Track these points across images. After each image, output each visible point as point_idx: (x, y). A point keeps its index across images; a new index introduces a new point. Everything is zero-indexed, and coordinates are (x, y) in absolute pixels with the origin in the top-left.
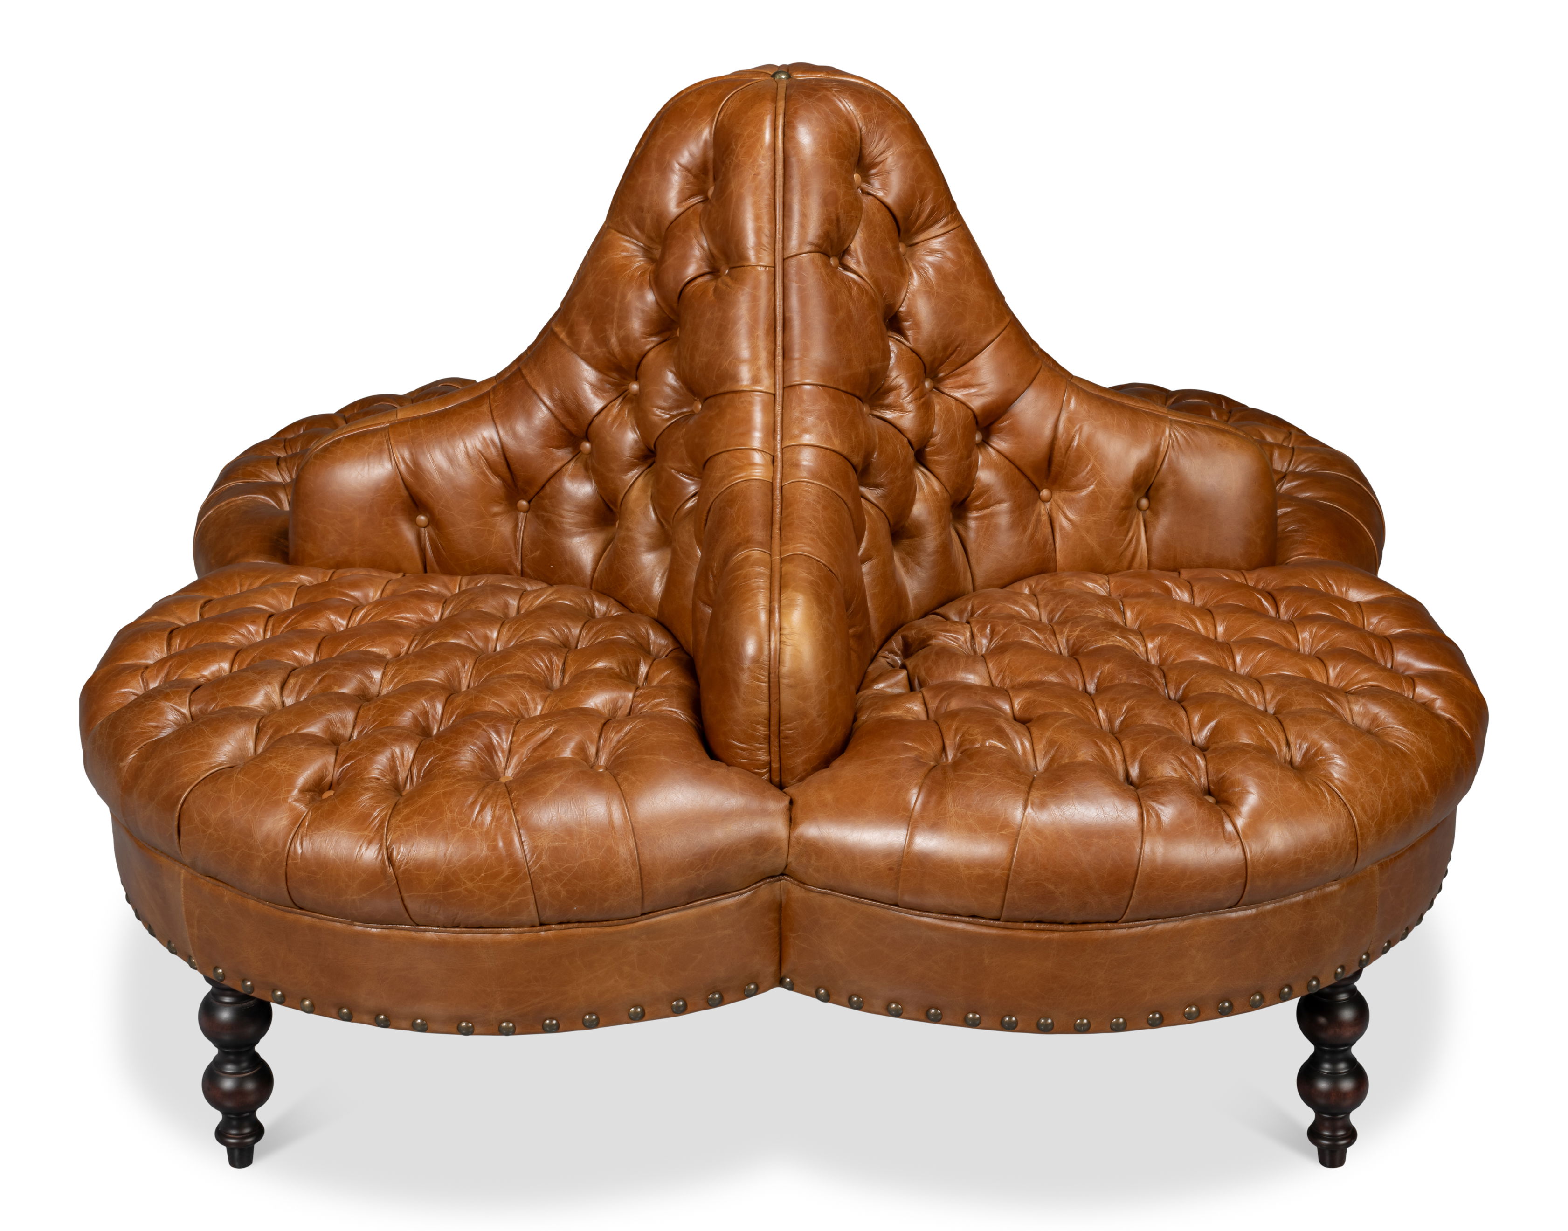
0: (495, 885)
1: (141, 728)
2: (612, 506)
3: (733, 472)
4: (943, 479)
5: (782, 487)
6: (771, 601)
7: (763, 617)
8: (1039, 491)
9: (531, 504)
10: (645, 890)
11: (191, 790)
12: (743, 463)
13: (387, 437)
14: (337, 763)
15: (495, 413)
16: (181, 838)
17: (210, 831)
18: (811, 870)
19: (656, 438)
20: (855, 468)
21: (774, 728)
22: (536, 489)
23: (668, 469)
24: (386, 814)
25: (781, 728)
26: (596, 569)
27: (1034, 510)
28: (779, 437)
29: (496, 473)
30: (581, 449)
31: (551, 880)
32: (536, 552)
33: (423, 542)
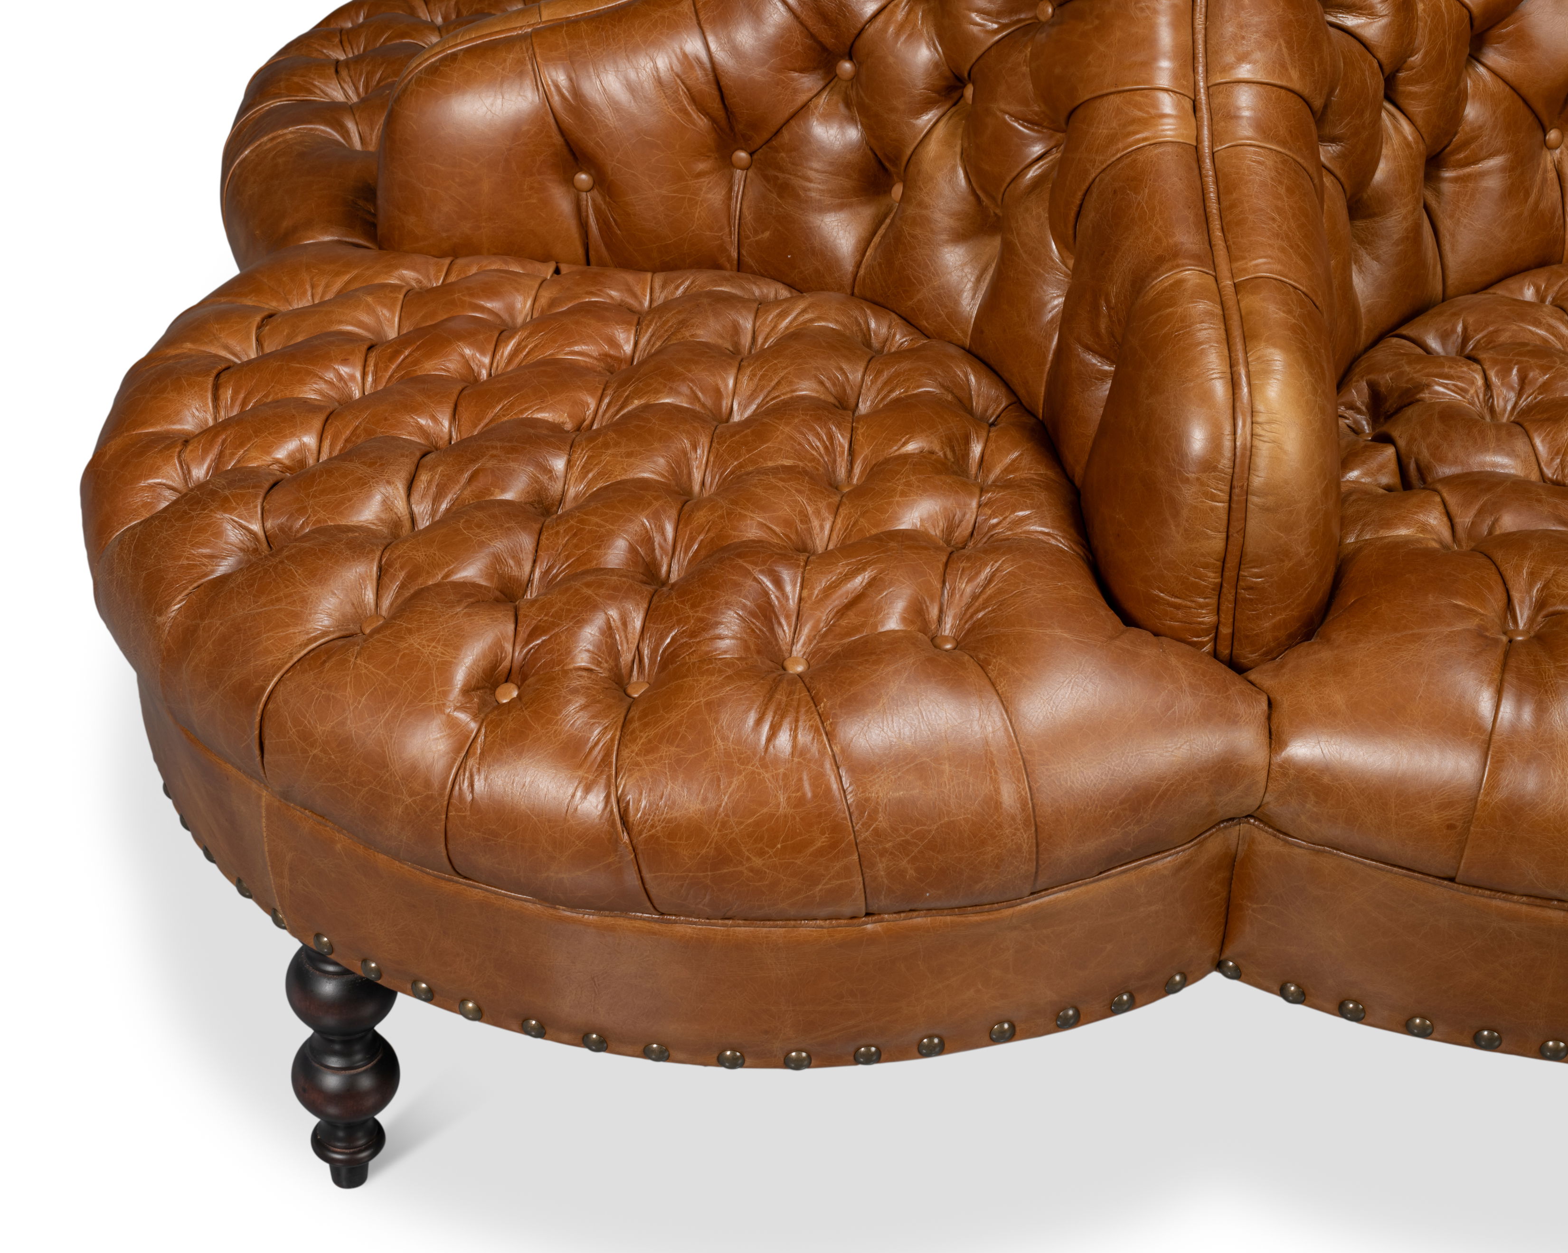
0: (798, 862)
1: (188, 558)
2: (887, 165)
3: (1131, 128)
4: (1420, 122)
5: (1213, 154)
6: (1232, 365)
7: (1220, 389)
8: (1545, 132)
9: (755, 157)
10: (1041, 862)
11: (279, 680)
12: (1148, 113)
13: (530, 52)
14: (518, 640)
15: (703, 16)
16: (266, 756)
17: (315, 752)
18: (1303, 818)
19: (974, 60)
20: (1313, 113)
21: (1230, 574)
22: (766, 136)
23: (999, 114)
24: (612, 739)
25: (1242, 573)
26: (861, 262)
27: (1539, 165)
28: (1201, 69)
29: (702, 110)
30: (838, 72)
31: (891, 853)
32: (763, 233)
33: (584, 214)
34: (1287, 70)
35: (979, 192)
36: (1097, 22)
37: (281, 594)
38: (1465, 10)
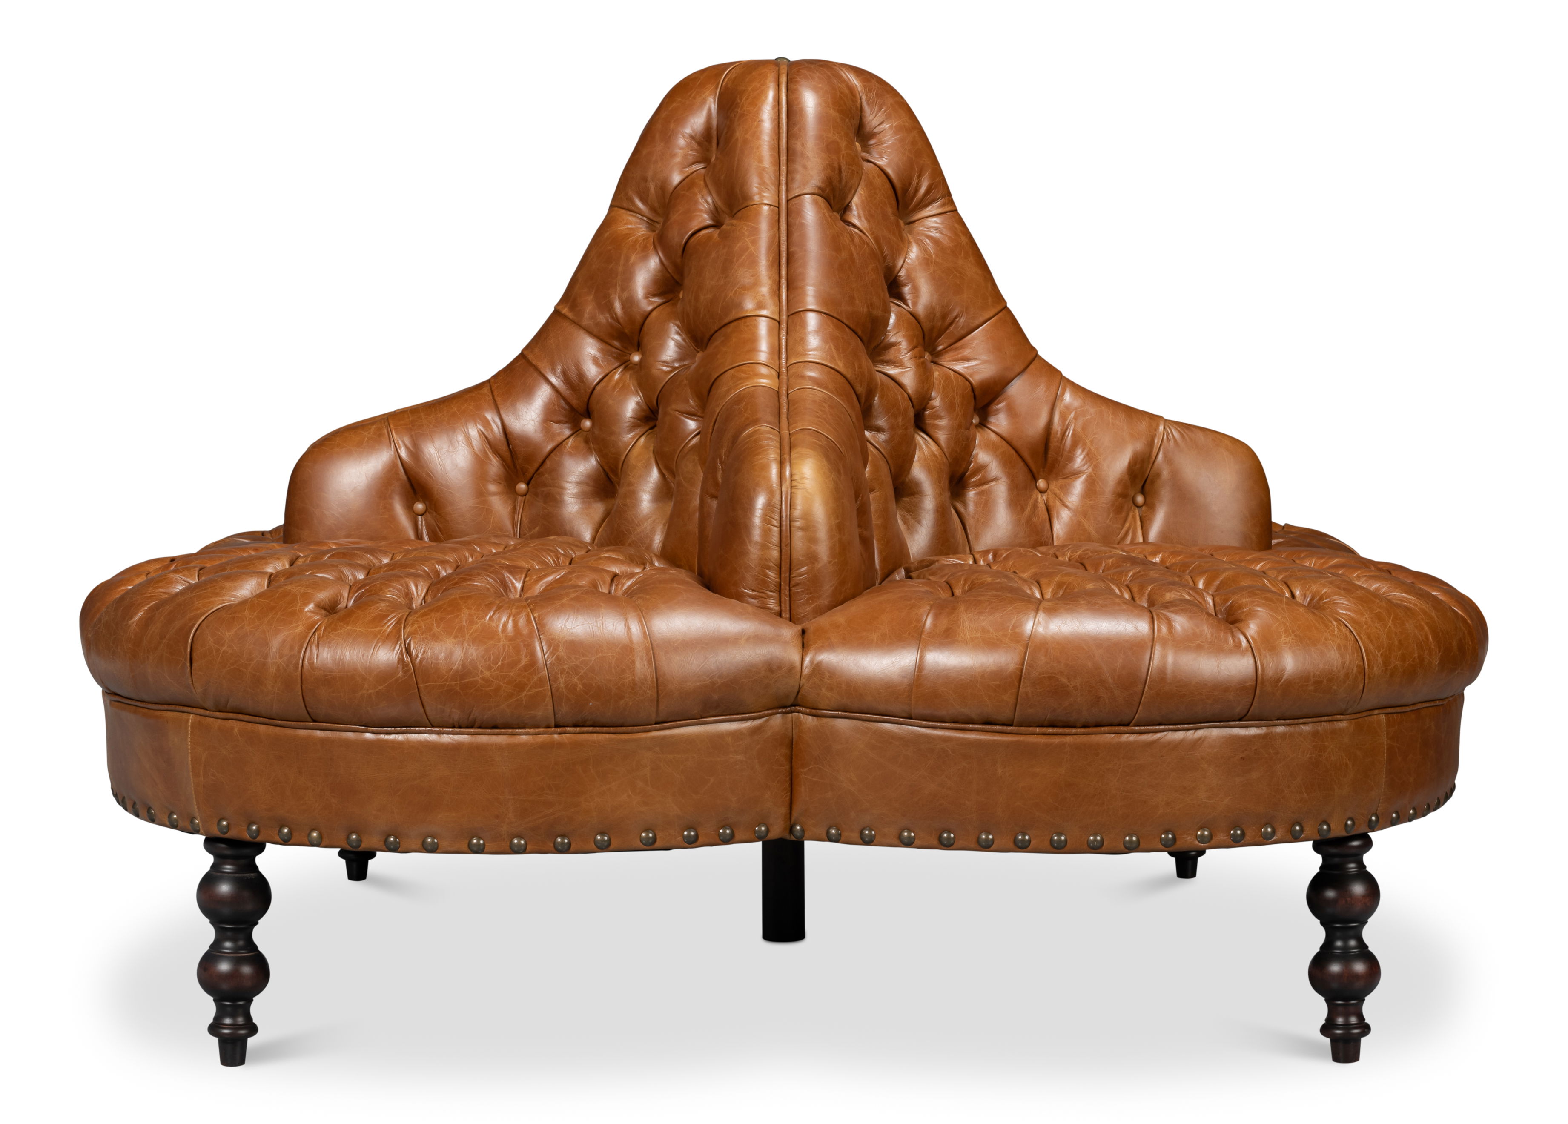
0: (511, 674)
1: (150, 593)
2: (611, 475)
3: (739, 382)
4: (943, 444)
5: (788, 395)
6: (781, 455)
8: (1035, 479)
9: (530, 485)
10: (660, 692)
11: (206, 617)
12: (749, 374)
13: (386, 423)
14: (352, 591)
15: (496, 393)
16: (193, 665)
17: (224, 648)
18: (823, 690)
19: (659, 391)
20: (858, 396)
21: (785, 575)
22: (536, 465)
23: (672, 412)
24: (403, 615)
25: (792, 576)
26: (595, 537)
27: (1031, 495)
28: (784, 356)
29: (496, 452)
30: (581, 426)
31: (567, 672)
32: (534, 529)
33: (420, 531)
34: (835, 360)
35: (665, 472)
36: (723, 339)
37: (208, 587)
38: (968, 383)
